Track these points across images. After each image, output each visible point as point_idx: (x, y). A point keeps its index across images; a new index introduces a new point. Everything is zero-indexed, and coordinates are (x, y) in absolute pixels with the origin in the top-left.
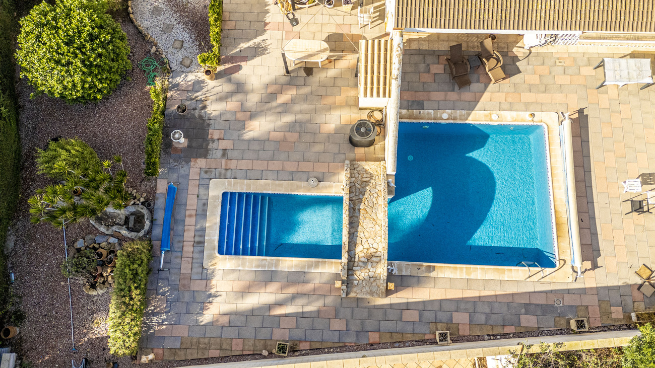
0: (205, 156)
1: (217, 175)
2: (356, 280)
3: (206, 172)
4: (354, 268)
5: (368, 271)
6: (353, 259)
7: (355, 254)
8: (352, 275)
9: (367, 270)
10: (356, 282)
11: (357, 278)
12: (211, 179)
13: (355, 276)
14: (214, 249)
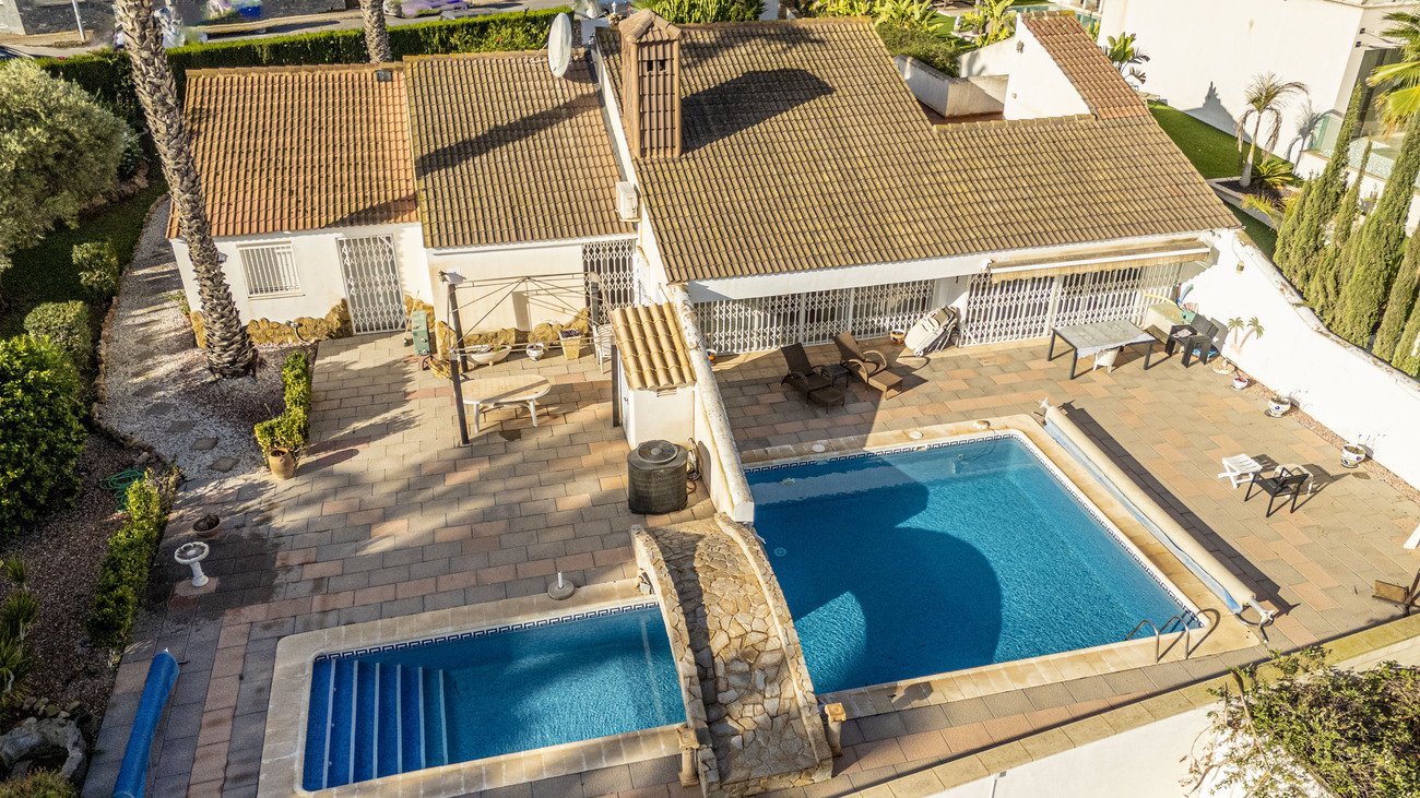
0: (266, 599)
1: (299, 626)
2: (735, 733)
3: (267, 627)
4: (721, 697)
5: (760, 698)
6: (711, 672)
7: (713, 658)
8: (721, 720)
9: (757, 695)
10: (736, 740)
11: (735, 726)
12: (279, 638)
13: (730, 722)
14: (291, 782)
